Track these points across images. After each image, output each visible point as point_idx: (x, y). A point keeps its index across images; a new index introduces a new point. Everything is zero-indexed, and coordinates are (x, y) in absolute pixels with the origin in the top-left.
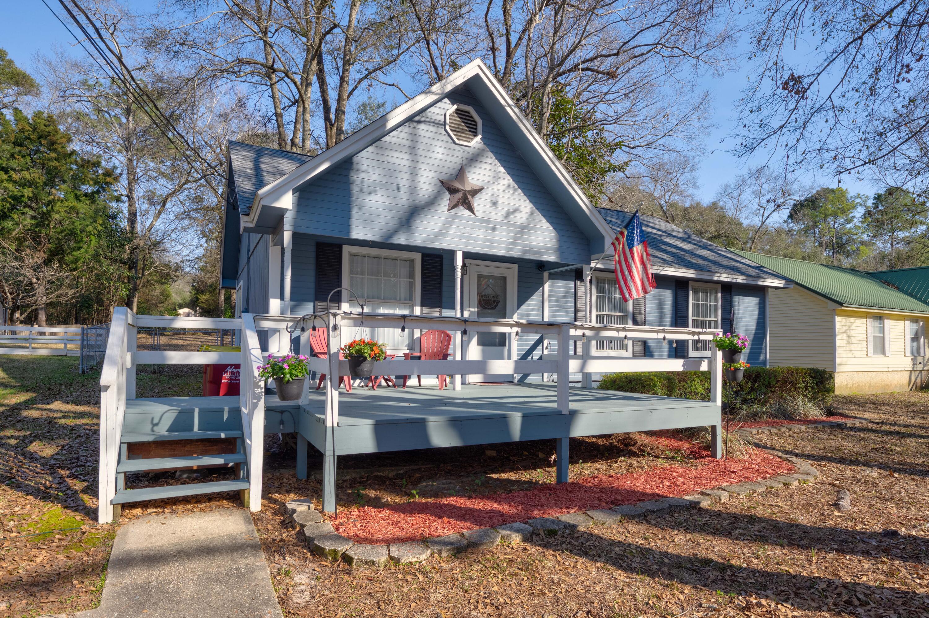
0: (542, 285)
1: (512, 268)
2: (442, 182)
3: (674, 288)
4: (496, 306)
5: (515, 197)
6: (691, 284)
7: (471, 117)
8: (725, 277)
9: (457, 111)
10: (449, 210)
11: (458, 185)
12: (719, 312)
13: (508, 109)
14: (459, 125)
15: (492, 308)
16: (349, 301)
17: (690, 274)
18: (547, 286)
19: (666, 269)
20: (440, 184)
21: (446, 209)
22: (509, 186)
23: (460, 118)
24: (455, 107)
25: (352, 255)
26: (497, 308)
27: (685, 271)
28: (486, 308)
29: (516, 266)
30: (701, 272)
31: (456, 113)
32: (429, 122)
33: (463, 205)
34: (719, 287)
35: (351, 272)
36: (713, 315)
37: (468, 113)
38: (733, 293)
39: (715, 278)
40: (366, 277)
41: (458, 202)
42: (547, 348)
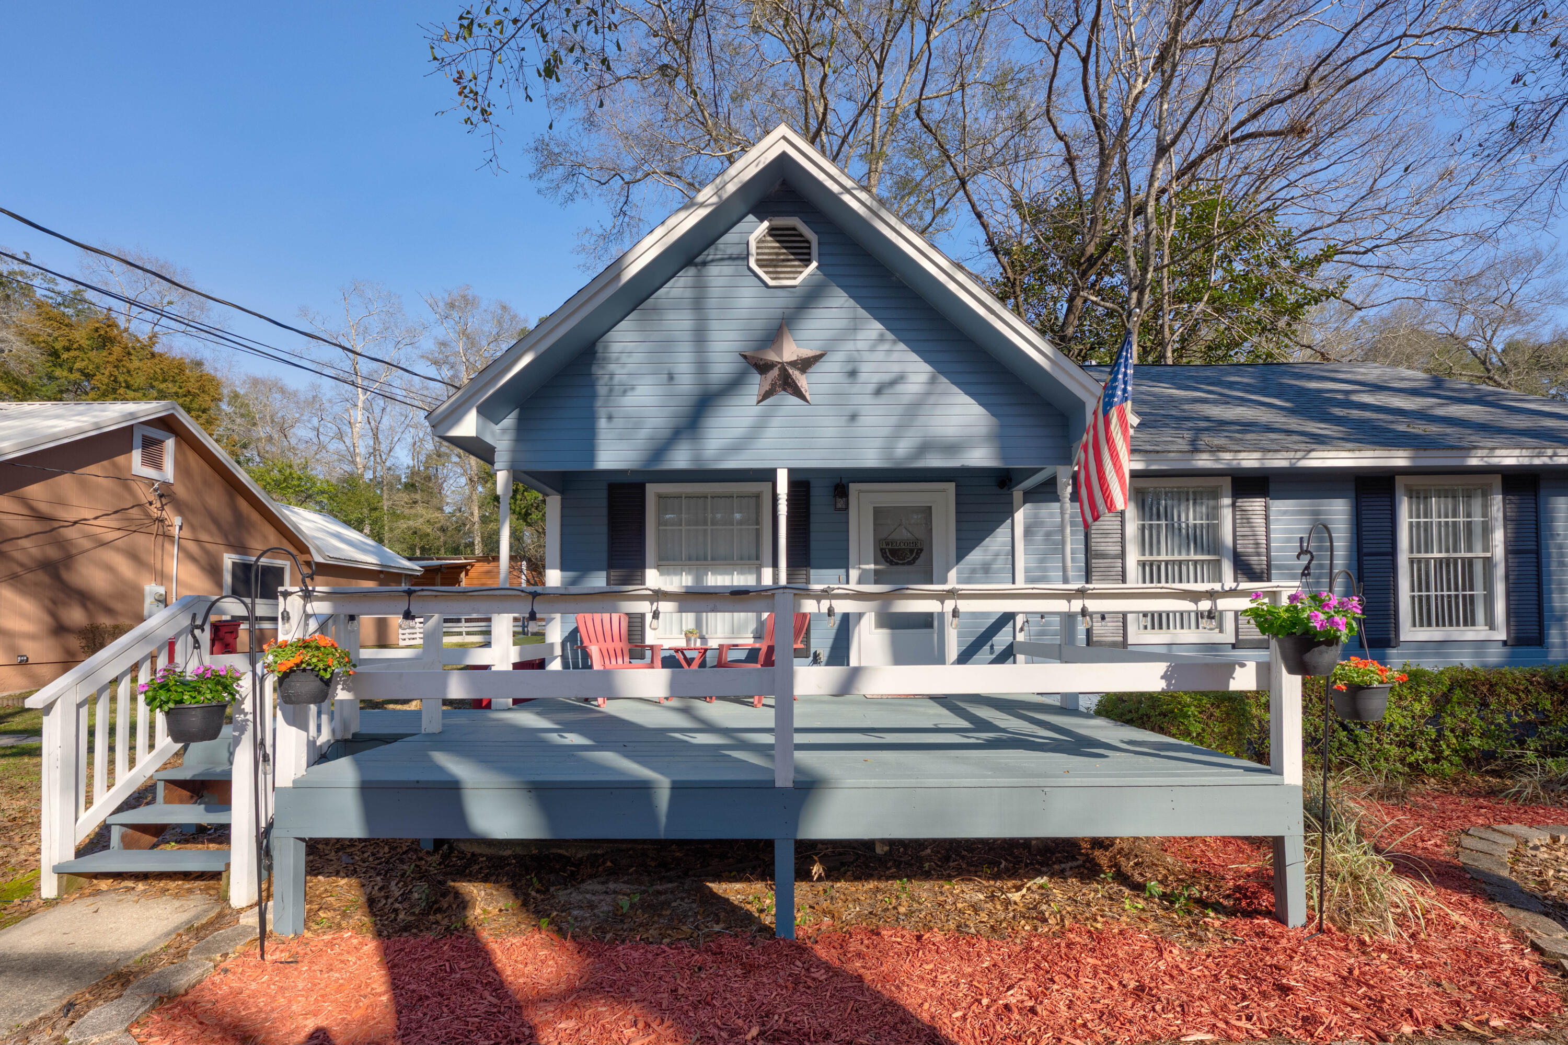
0: (1010, 514)
1: (944, 491)
2: (745, 357)
3: (1353, 495)
4: (914, 560)
5: (895, 356)
6: (1400, 481)
7: (801, 235)
8: (1510, 457)
9: (772, 231)
10: (759, 402)
11: (772, 357)
12: (1499, 536)
13: (847, 198)
14: (777, 254)
15: (909, 563)
16: (658, 567)
17: (1399, 459)
18: (1020, 516)
19: (1313, 454)
20: (744, 360)
21: (754, 399)
22: (881, 339)
23: (778, 241)
24: (766, 224)
25: (660, 497)
26: (918, 562)
27: (1378, 453)
28: (897, 564)
29: (951, 487)
30: (1422, 453)
31: (771, 235)
32: (722, 259)
33: (785, 390)
34: (1497, 480)
35: (660, 523)
36: (1478, 545)
37: (794, 229)
38: (1542, 492)
39: (1474, 462)
40: (684, 528)
41: (773, 385)
42: (1022, 630)
